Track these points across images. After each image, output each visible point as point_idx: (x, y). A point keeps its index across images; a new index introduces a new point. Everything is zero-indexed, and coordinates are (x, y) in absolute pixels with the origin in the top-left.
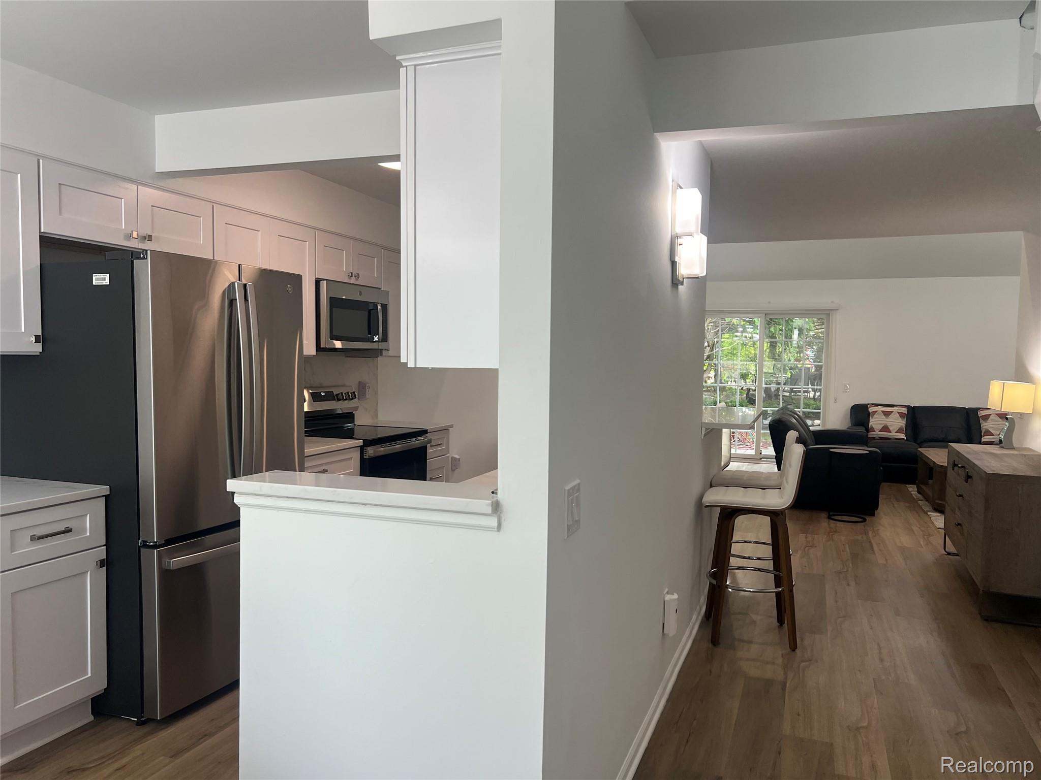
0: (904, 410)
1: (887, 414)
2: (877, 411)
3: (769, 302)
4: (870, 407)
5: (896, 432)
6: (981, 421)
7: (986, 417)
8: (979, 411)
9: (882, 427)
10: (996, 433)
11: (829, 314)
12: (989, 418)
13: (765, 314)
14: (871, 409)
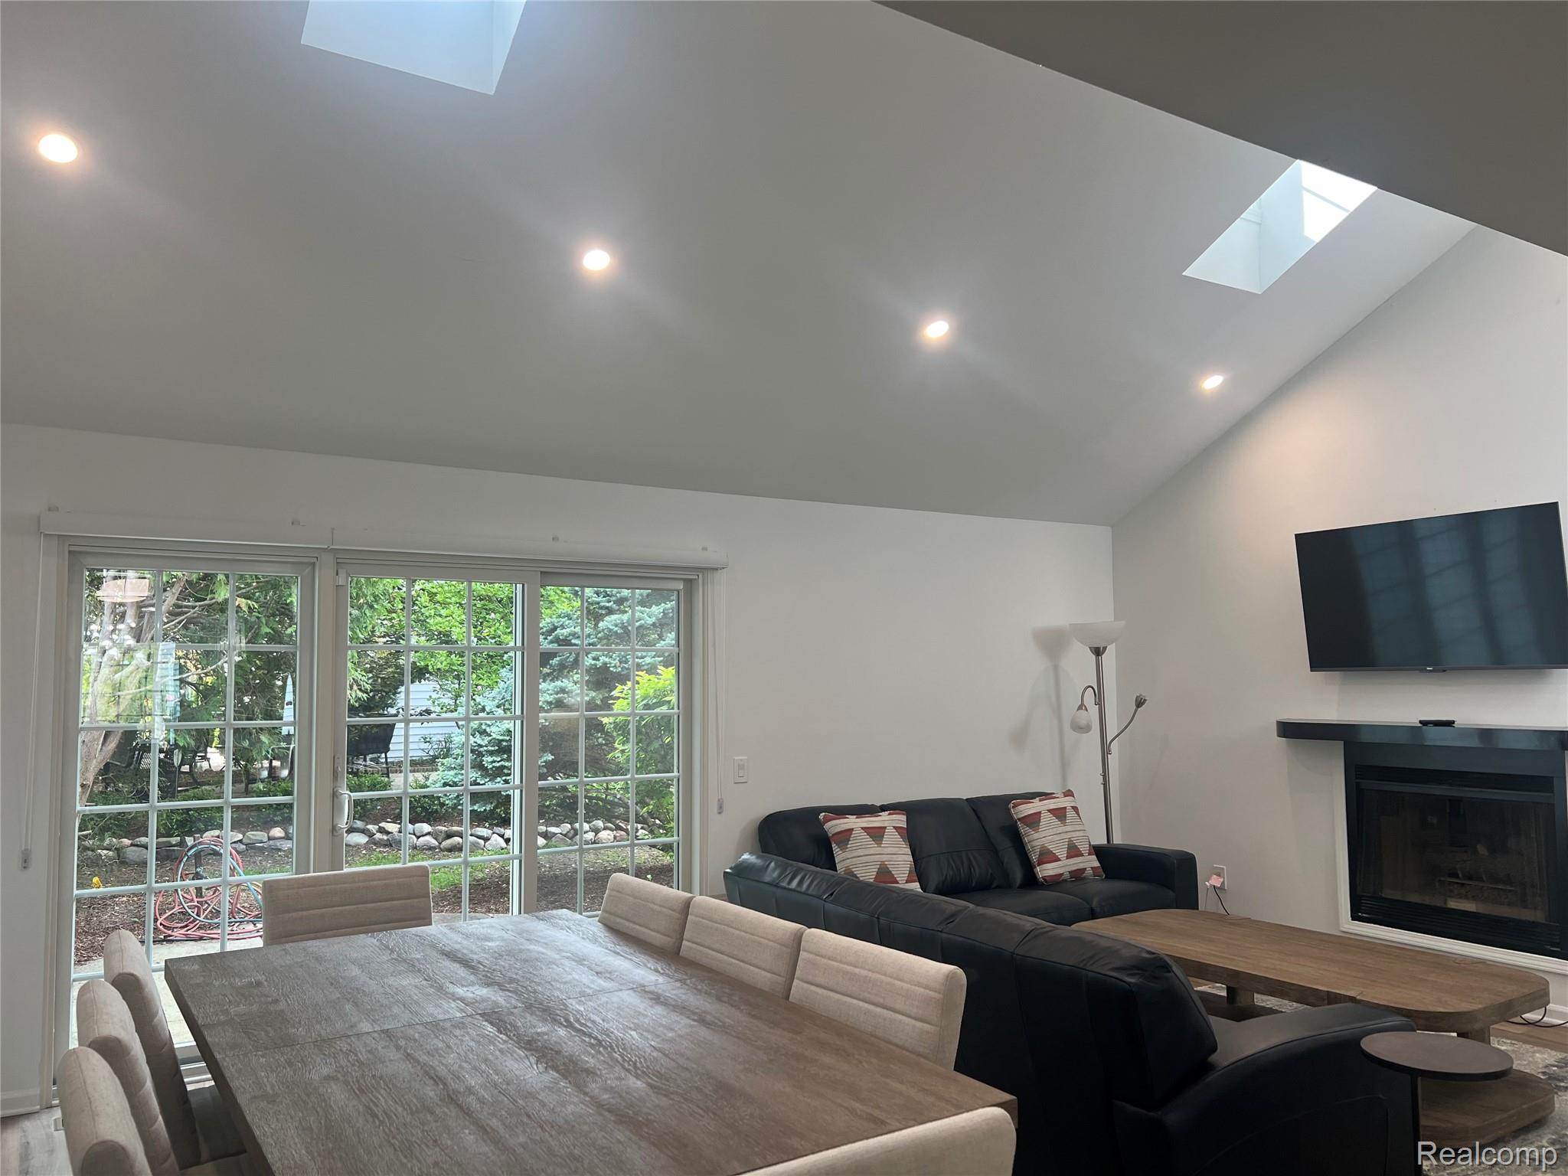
1: (876, 834)
2: (852, 830)
3: (554, 539)
4: (826, 820)
5: (907, 881)
6: (1023, 829)
7: (1034, 820)
8: (1013, 807)
9: (876, 870)
10: (1061, 853)
11: (691, 580)
12: (1039, 822)
13: (541, 572)
14: (834, 826)
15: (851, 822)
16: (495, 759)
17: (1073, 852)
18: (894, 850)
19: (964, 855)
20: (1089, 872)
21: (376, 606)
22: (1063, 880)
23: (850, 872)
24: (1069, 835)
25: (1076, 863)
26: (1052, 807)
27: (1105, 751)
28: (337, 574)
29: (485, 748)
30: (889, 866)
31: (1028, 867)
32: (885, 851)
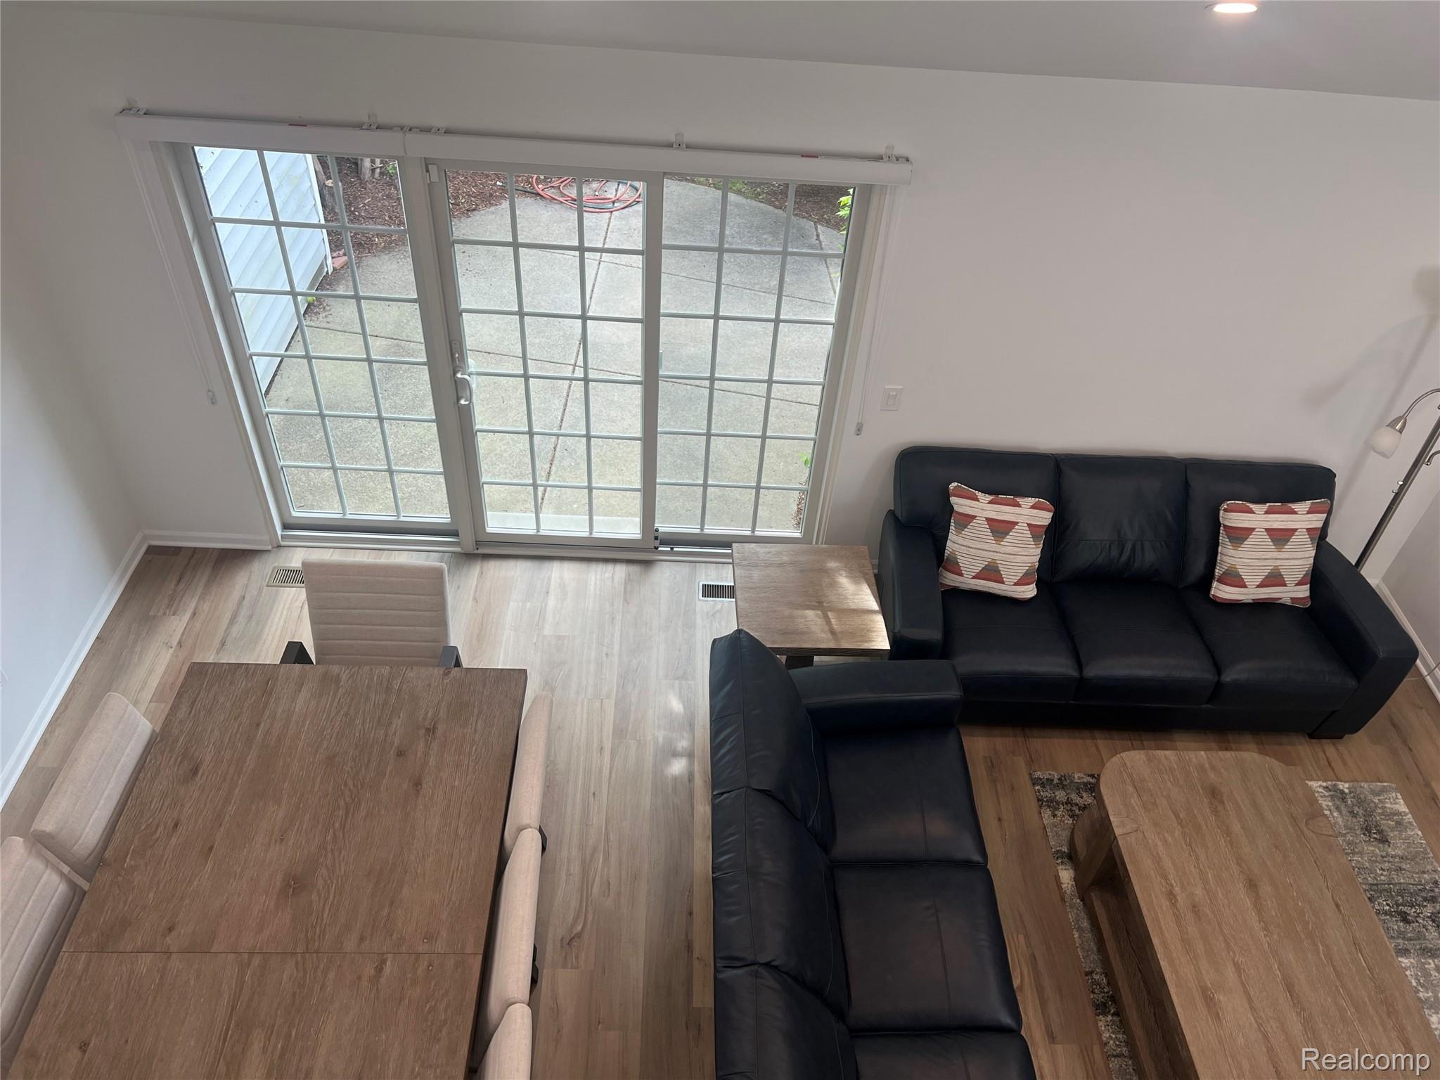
0: (1042, 518)
1: (1001, 529)
2: (974, 517)
4: (955, 494)
5: (1016, 584)
6: (1223, 538)
7: (1239, 536)
8: (1225, 510)
9: (983, 566)
10: (1252, 577)
12: (1245, 539)
13: (666, 173)
14: (959, 505)
15: (980, 506)
17: (1273, 579)
18: (1014, 549)
20: (1287, 601)
22: (1241, 604)
24: (1278, 563)
25: (1269, 592)
26: (1276, 527)
27: (1425, 460)
30: (999, 565)
31: (1208, 576)
32: (1003, 549)
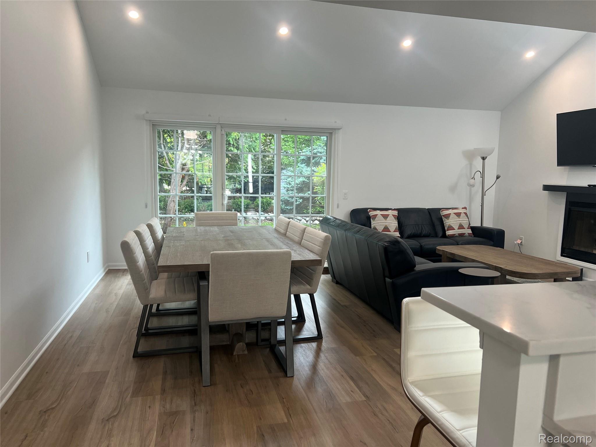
0: (396, 213)
1: (385, 217)
2: (377, 215)
3: (286, 120)
4: (370, 211)
5: (394, 232)
6: (444, 219)
7: (448, 216)
8: (441, 211)
9: (383, 227)
10: (456, 227)
11: (331, 133)
12: (450, 217)
13: (282, 130)
14: (372, 213)
15: (378, 212)
16: (293, 192)
17: (461, 227)
18: (391, 222)
19: (420, 226)
20: (467, 234)
21: (256, 141)
22: (456, 236)
23: (375, 228)
24: (460, 222)
25: (461, 231)
26: (456, 212)
27: (483, 194)
28: (222, 131)
29: (290, 189)
30: (388, 227)
31: (444, 231)
32: (387, 222)
